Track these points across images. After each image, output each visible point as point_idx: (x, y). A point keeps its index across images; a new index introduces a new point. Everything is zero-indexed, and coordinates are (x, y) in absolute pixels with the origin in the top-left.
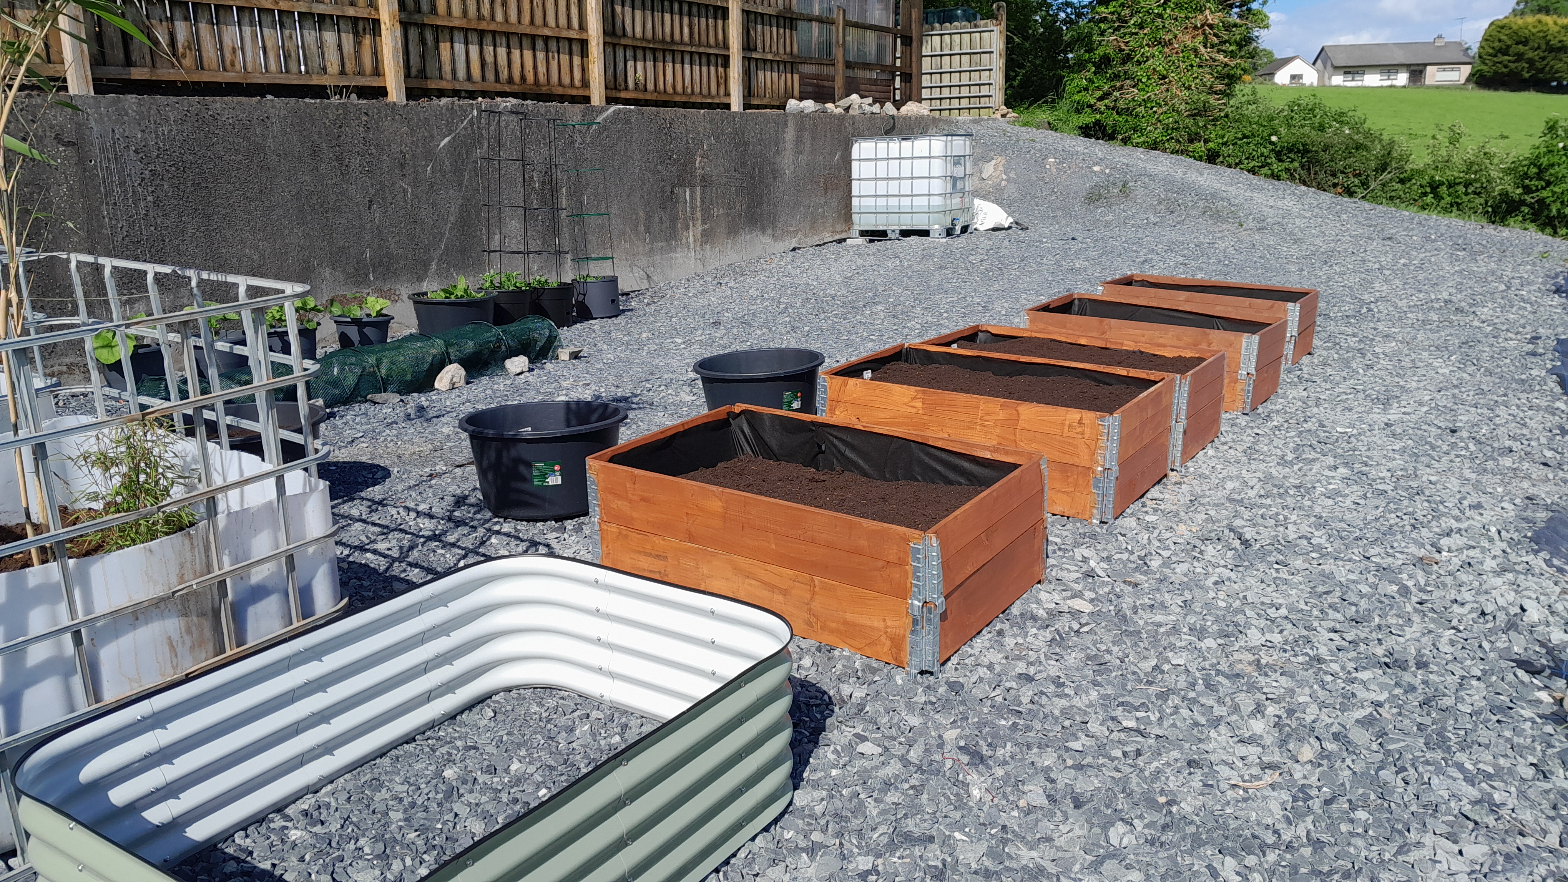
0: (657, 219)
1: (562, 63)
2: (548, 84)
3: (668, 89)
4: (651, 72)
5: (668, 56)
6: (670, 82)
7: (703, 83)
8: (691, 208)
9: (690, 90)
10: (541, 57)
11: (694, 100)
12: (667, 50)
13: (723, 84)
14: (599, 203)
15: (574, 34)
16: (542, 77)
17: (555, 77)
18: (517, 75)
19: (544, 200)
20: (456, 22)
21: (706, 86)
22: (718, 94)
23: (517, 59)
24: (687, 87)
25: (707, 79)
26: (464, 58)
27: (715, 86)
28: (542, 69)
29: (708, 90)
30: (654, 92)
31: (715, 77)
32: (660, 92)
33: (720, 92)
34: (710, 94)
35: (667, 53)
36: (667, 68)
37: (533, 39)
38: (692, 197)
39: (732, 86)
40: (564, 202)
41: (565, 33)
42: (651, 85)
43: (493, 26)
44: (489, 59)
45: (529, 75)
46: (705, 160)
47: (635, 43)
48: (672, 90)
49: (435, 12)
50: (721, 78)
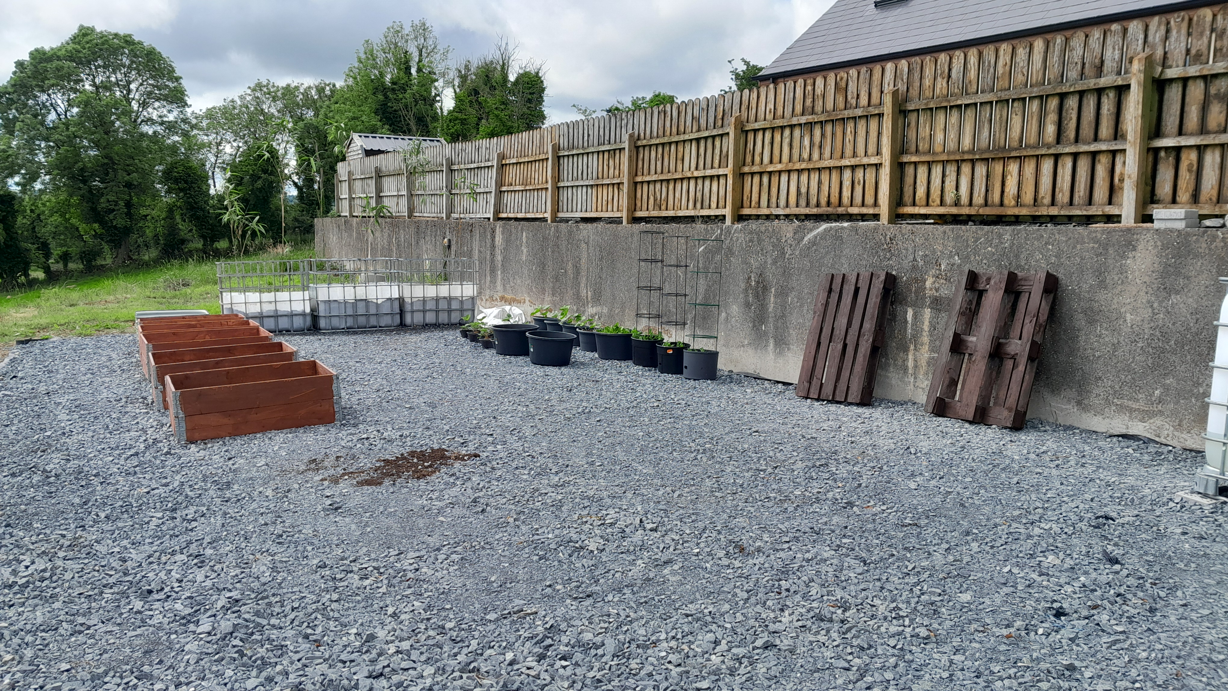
1: (867, 186)
2: (851, 205)
3: (1006, 202)
4: (981, 184)
5: (1012, 165)
6: (1011, 193)
7: (1076, 190)
8: (913, 329)
9: (1047, 200)
10: (847, 184)
11: (1045, 213)
12: (1009, 158)
13: (1122, 189)
14: (802, 306)
15: (874, 160)
16: (846, 200)
17: (858, 199)
18: (823, 201)
19: (757, 296)
20: (779, 167)
21: (1082, 194)
22: (1110, 203)
23: (825, 188)
24: (1043, 197)
25: (1086, 184)
26: (785, 191)
27: (1101, 192)
28: (846, 193)
29: (1087, 199)
30: (981, 206)
31: (1103, 180)
32: (993, 205)
33: (1114, 199)
34: (1090, 203)
35: (1011, 160)
36: (1009, 177)
37: (841, 169)
38: (916, 318)
39: (1126, 191)
40: (772, 299)
41: (865, 161)
42: (978, 199)
43: (804, 166)
44: (803, 190)
45: (834, 199)
46: (942, 281)
47: (952, 158)
48: (1013, 203)
49: (771, 162)
50: (1122, 180)
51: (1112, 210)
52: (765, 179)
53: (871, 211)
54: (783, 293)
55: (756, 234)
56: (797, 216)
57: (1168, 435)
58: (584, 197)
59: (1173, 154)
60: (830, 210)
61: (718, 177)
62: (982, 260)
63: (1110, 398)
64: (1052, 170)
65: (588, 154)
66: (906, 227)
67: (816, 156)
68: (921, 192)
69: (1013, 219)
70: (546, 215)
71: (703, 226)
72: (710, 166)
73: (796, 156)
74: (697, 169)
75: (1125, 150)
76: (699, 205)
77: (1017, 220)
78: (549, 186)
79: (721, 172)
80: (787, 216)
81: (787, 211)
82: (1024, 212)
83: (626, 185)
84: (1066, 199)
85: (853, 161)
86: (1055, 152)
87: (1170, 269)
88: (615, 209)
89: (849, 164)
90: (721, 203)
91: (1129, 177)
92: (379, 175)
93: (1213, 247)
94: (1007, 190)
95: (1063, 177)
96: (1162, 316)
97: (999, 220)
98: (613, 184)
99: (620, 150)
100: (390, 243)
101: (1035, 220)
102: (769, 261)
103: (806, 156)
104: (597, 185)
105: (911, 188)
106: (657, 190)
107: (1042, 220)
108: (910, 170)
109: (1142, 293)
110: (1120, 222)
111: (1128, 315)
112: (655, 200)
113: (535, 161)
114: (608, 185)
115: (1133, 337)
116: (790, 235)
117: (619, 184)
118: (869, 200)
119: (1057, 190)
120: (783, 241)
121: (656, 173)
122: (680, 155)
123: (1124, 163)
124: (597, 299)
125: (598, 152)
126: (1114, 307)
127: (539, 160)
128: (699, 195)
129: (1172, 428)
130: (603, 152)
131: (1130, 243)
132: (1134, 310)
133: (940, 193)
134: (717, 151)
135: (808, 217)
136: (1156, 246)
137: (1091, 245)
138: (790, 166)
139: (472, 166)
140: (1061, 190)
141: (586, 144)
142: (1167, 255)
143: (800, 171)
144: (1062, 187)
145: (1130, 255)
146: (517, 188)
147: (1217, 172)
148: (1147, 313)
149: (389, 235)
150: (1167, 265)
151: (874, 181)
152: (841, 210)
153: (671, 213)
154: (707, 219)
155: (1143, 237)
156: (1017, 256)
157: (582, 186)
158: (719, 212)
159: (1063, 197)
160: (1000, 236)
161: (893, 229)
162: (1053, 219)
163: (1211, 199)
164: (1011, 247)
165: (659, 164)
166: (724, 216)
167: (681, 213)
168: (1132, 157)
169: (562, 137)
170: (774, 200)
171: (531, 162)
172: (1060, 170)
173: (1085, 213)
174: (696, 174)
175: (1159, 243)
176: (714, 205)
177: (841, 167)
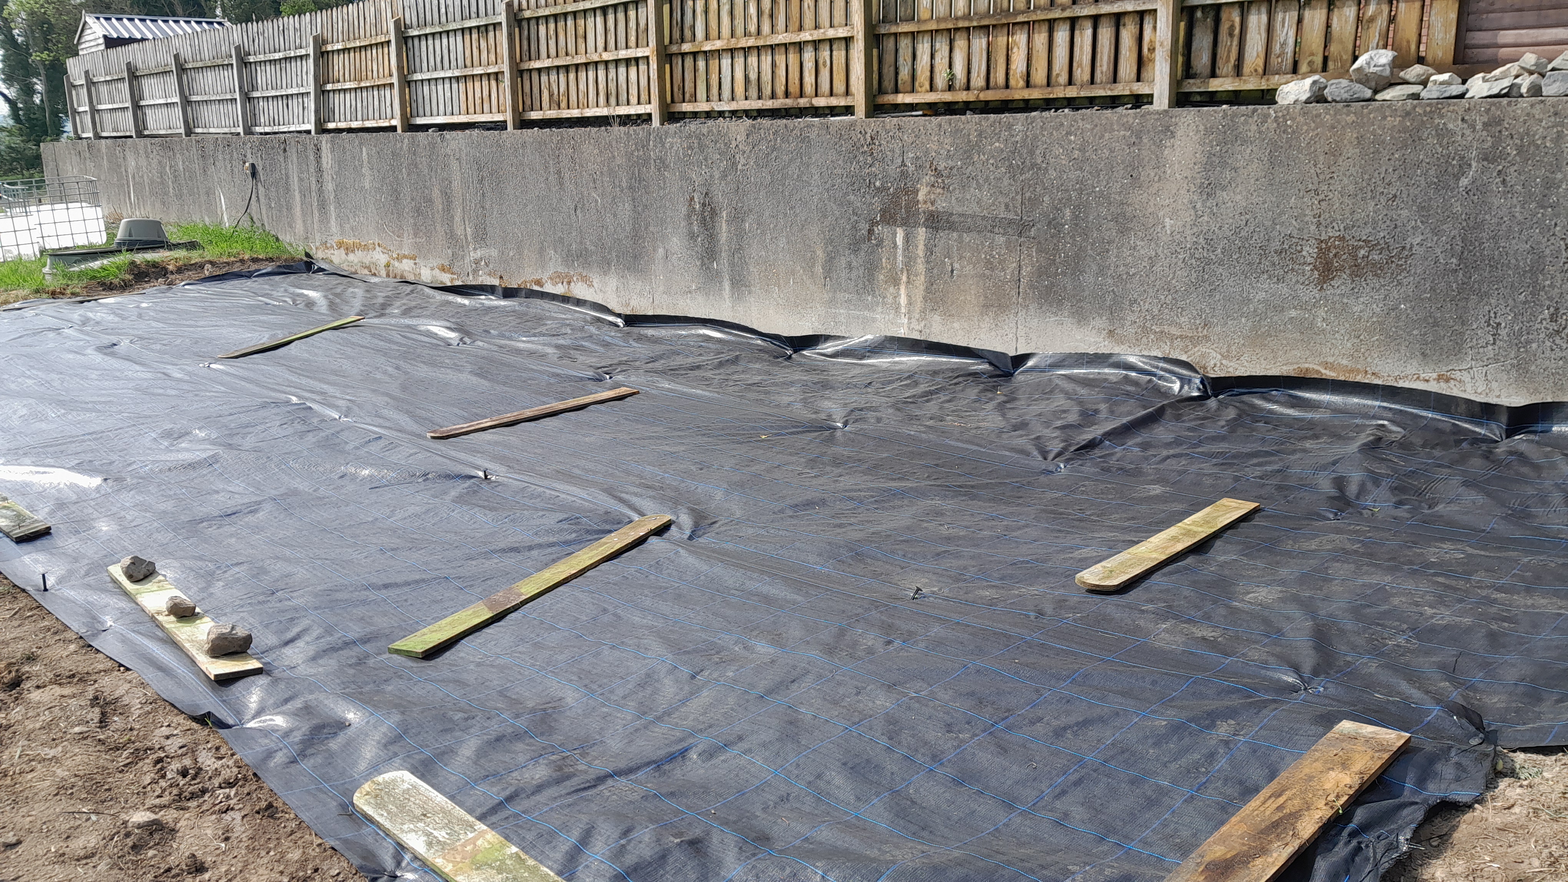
0: (843, 262)
1: (835, 68)
2: (816, 95)
3: (1012, 82)
4: (980, 60)
5: (1019, 32)
6: (1019, 71)
7: (1098, 64)
8: (904, 256)
9: (1063, 78)
10: (809, 66)
11: (1061, 95)
12: (1014, 24)
13: (1152, 61)
14: (763, 233)
15: (842, 33)
16: (809, 88)
17: (825, 86)
18: (780, 89)
19: (703, 222)
20: (718, 45)
21: (1105, 68)
22: (1138, 79)
23: (781, 72)
24: (1058, 75)
25: (1109, 57)
26: (729, 78)
27: (1127, 67)
28: (809, 79)
29: (1111, 74)
30: (982, 90)
31: (1130, 50)
32: (996, 87)
33: (1144, 75)
34: (1115, 81)
35: (1017, 28)
36: (1015, 50)
37: (800, 46)
38: (908, 242)
39: (1157, 63)
40: (724, 226)
41: (831, 33)
42: (978, 80)
43: (751, 42)
44: (753, 76)
45: (794, 88)
46: (939, 190)
47: (943, 26)
48: (1022, 83)
49: (707, 38)
50: (1152, 50)
51: (1141, 89)
52: (701, 64)
53: (842, 102)
54: (737, 218)
55: (697, 137)
56: (747, 113)
57: (1215, 365)
58: (448, 94)
59: (1212, 14)
60: (789, 103)
61: (637, 60)
62: (988, 160)
63: (1148, 324)
64: (1068, 39)
65: (448, 32)
66: (890, 121)
67: (766, 28)
68: (904, 74)
69: (1022, 105)
70: (394, 122)
71: (622, 128)
72: (624, 45)
73: (740, 30)
74: (606, 49)
75: (1155, 10)
76: (613, 100)
77: (1027, 106)
78: (395, 80)
79: (640, 53)
80: (734, 113)
81: (734, 106)
82: (1035, 94)
83: (507, 75)
84: (1087, 76)
85: (817, 35)
86: (1071, 15)
87: (1214, 159)
88: (495, 109)
89: (810, 38)
90: (644, 97)
91: (1162, 45)
92: (134, 76)
93: (1263, 129)
94: (1013, 67)
95: (1082, 47)
96: (1206, 218)
97: (1005, 107)
98: (489, 75)
99: (494, 25)
100: (162, 174)
101: (1049, 104)
102: (717, 175)
103: (753, 28)
104: (465, 77)
105: (892, 69)
106: (552, 80)
107: (1058, 105)
108: (890, 44)
109: (1182, 192)
110: (1151, 103)
111: (1167, 220)
112: (551, 95)
113: (371, 45)
114: (481, 75)
115: (1174, 247)
116: (741, 138)
117: (496, 74)
118: (840, 87)
119: (1075, 64)
120: (733, 146)
121: (548, 57)
122: (581, 31)
123: (1155, 28)
124: (481, 237)
125: (463, 30)
126: (1150, 210)
127: (377, 44)
128: (612, 86)
129: (1219, 357)
130: (470, 29)
131: (1167, 129)
132: (1174, 214)
133: (928, 74)
134: (632, 24)
135: (761, 113)
136: (1198, 131)
137: (1122, 133)
138: (733, 44)
139: (277, 56)
140: (1080, 65)
141: (443, 19)
142: (1211, 141)
143: (747, 51)
144: (1081, 59)
145: (1168, 144)
146: (348, 85)
147: (1264, 35)
148: (1188, 216)
149: (160, 162)
150: (1211, 155)
151: (843, 61)
152: (803, 102)
153: (575, 113)
154: (626, 120)
155: (1183, 120)
156: (1032, 153)
157: (443, 79)
158: (641, 110)
159: (1082, 73)
160: (1010, 127)
161: (875, 124)
162: (1072, 103)
163: (1256, 70)
164: (1024, 141)
165: (552, 43)
166: (650, 115)
167: (589, 113)
168: (1164, 20)
169: (407, 9)
170: (715, 91)
171: (365, 47)
172: (1077, 39)
173: (1109, 93)
174: (606, 56)
175: (1202, 128)
176: (634, 99)
177: (800, 43)
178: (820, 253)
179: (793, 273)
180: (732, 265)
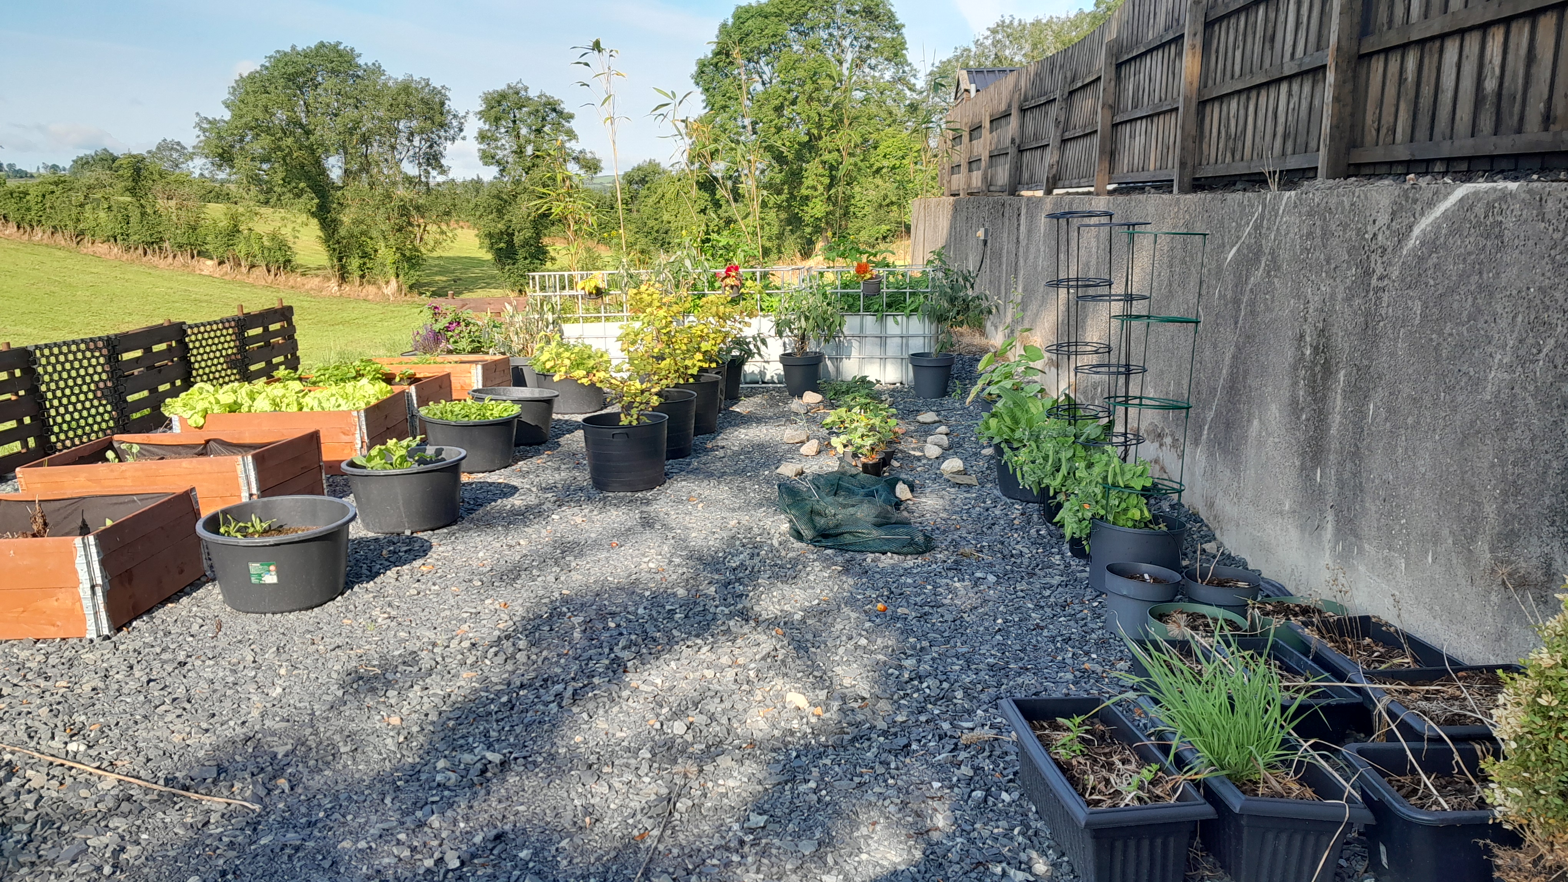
14: (1395, 432)
18: (1536, 112)
19: (1312, 387)
20: (1442, 25)
40: (1339, 402)
49: (1427, 17)
52: (1411, 63)
54: (1359, 388)
74: (1293, 55)
81: (1446, 149)
102: (1340, 294)
106: (1231, 116)
112: (1228, 138)
120: (1370, 235)
128: (1292, 117)
138: (1465, 19)
143: (1487, 29)
146: (1077, 133)
166: (1316, 170)
170: (1425, 119)
174: (1291, 68)
178: (1490, 509)
179: (1436, 538)
180: (1341, 483)
